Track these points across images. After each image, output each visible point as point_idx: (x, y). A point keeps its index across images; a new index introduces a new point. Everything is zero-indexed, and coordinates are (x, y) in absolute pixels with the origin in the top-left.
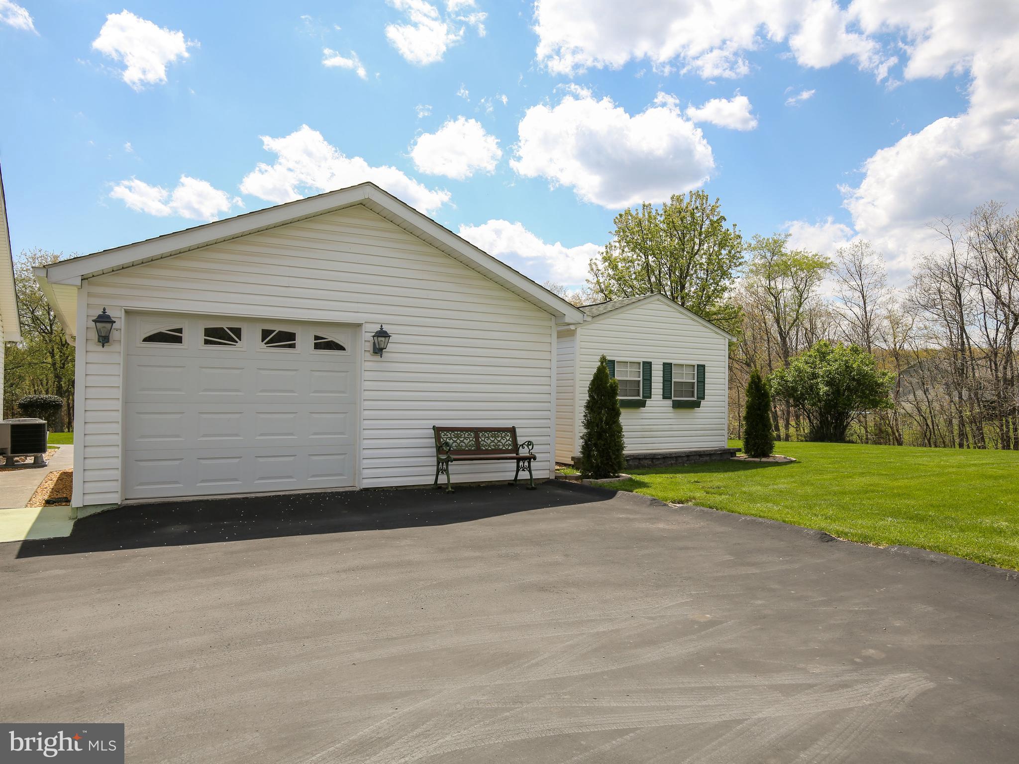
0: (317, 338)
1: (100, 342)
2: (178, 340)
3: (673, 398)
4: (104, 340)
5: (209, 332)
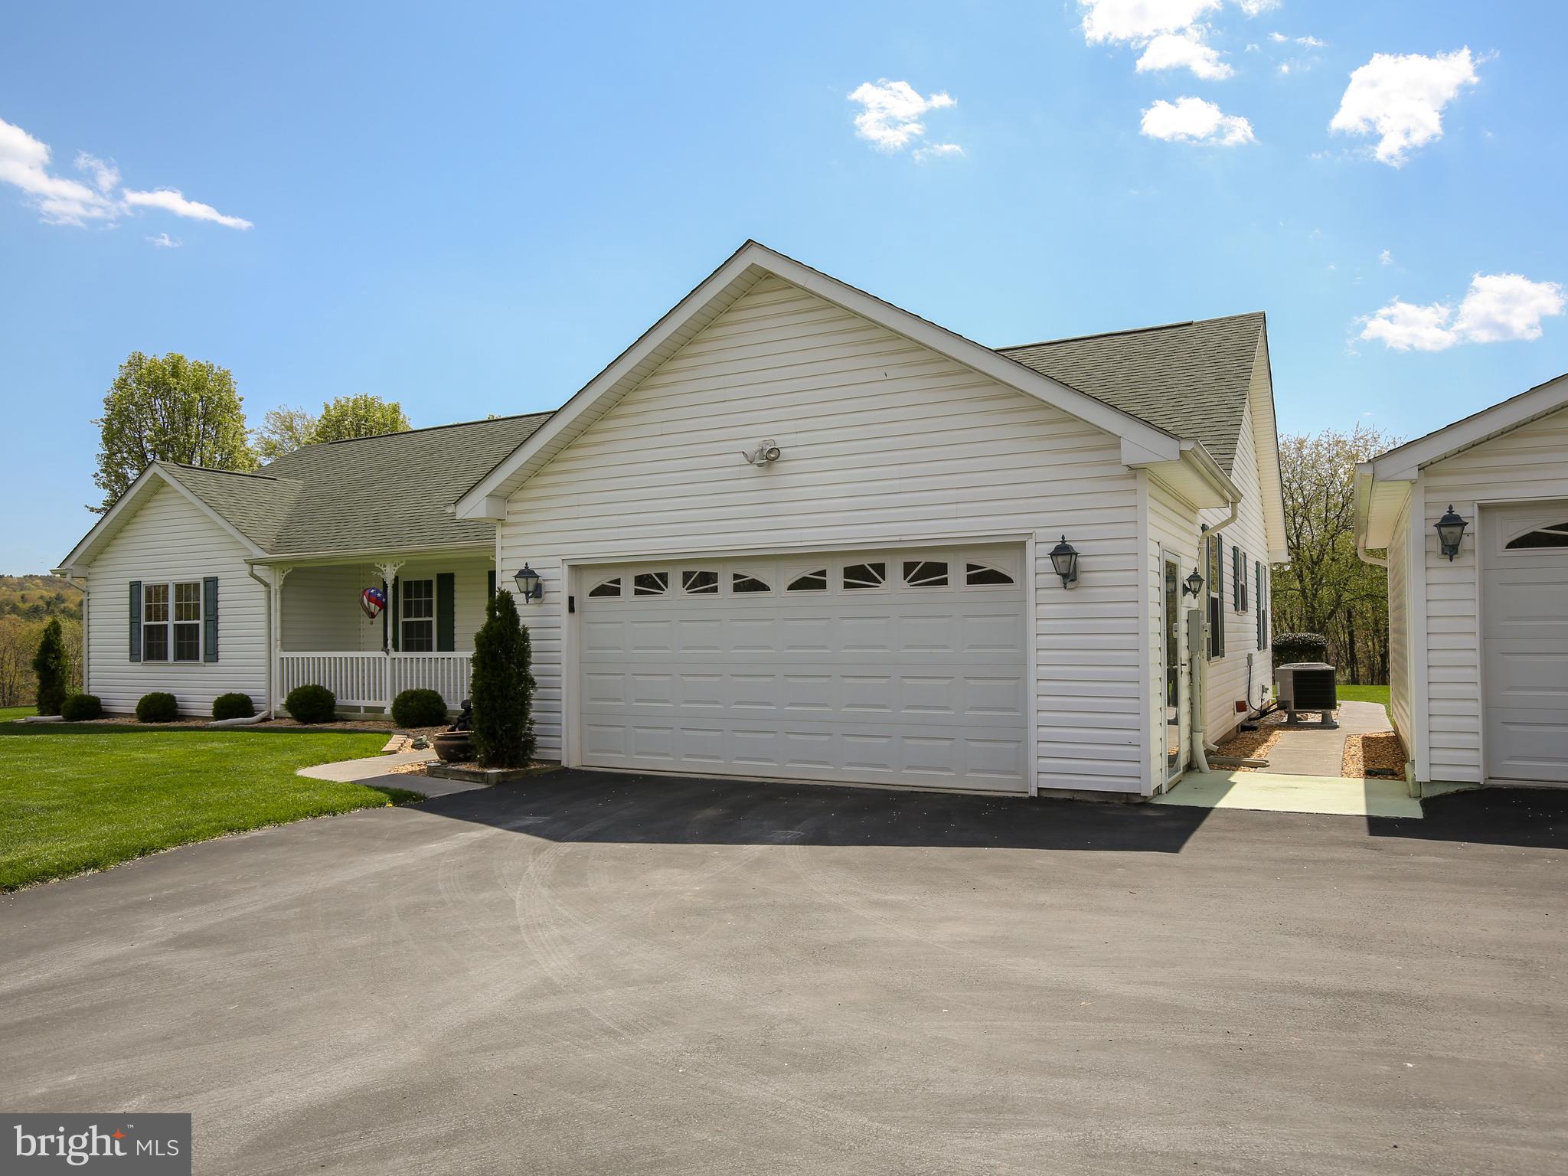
1: (1446, 554)
4: (1451, 550)
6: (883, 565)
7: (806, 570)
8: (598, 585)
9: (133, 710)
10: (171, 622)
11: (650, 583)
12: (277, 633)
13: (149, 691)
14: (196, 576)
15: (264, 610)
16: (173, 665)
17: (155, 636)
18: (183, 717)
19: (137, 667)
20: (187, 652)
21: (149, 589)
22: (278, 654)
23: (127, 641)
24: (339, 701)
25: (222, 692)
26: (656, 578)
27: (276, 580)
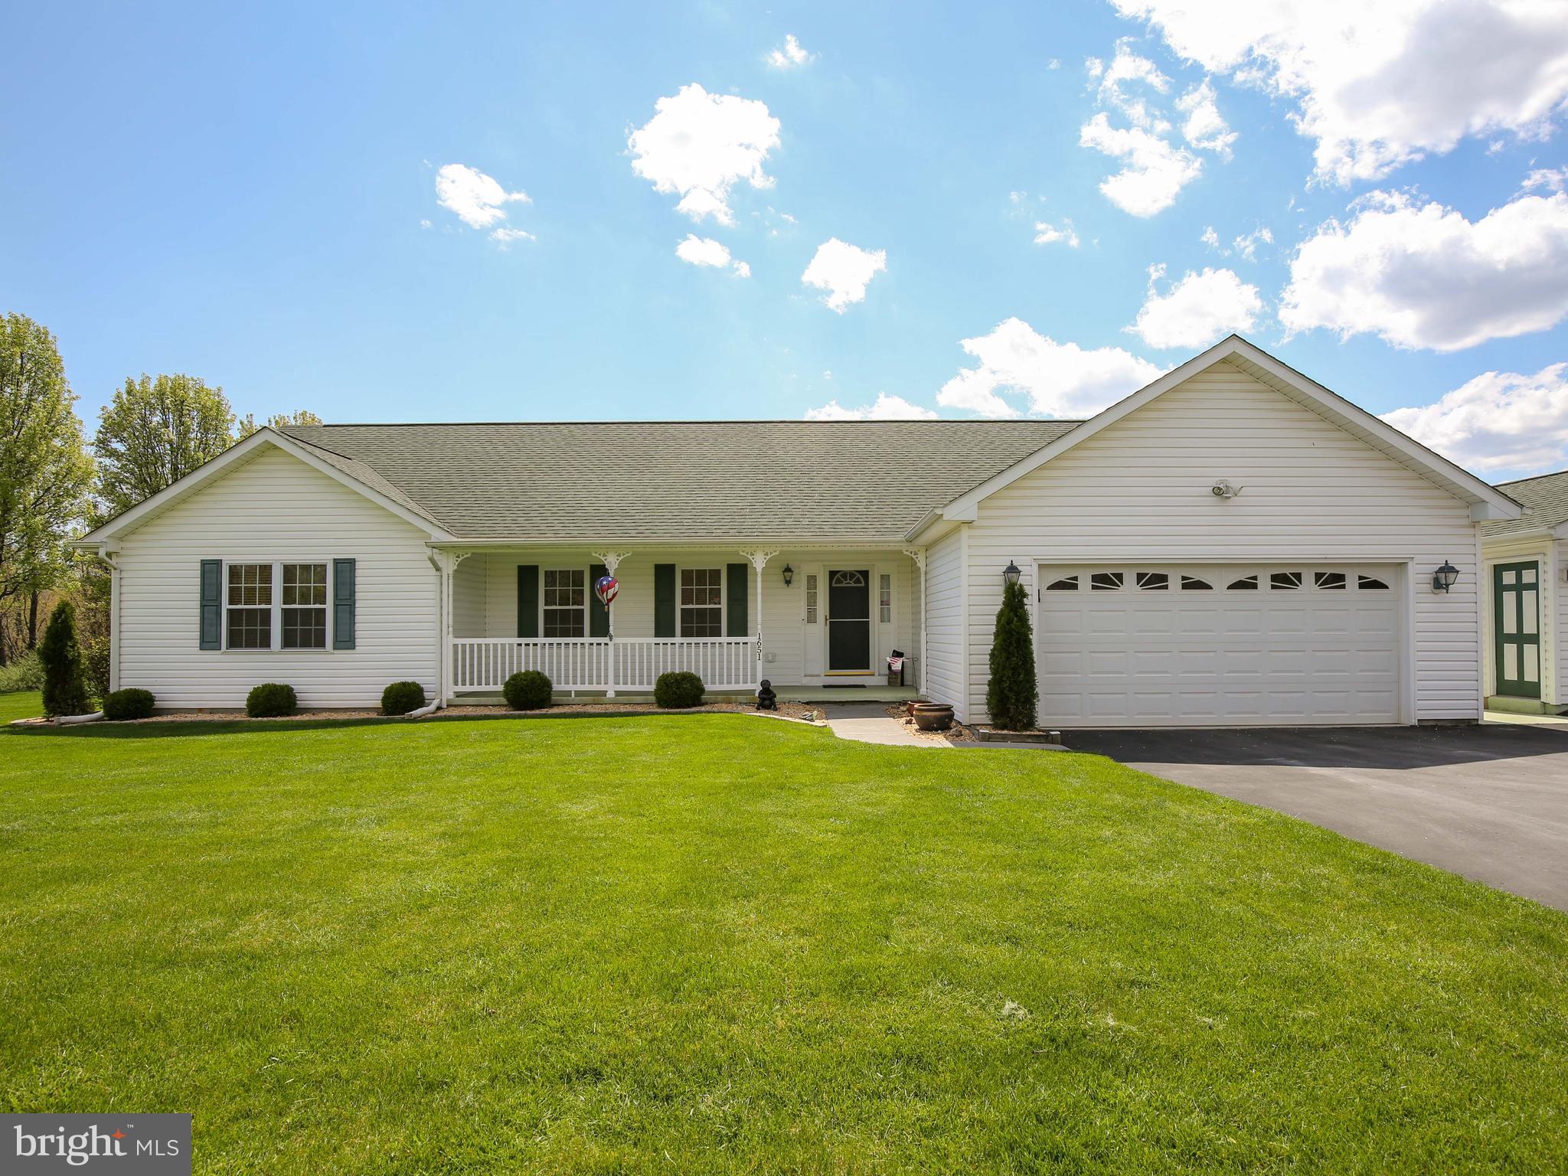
6: (1300, 574)
7: (1242, 575)
8: (1057, 581)
9: (243, 704)
10: (277, 606)
11: (1105, 580)
12: (449, 619)
13: (260, 682)
15: (433, 595)
16: (279, 653)
19: (216, 656)
20: (301, 638)
21: (235, 569)
22: (450, 640)
23: (197, 627)
26: (1113, 578)
27: (449, 565)
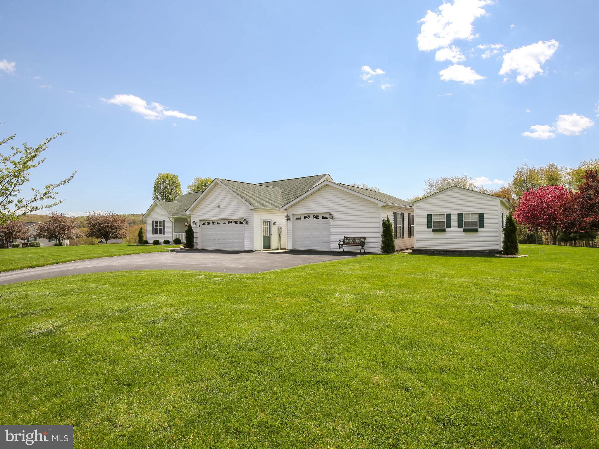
0: (323, 216)
2: (300, 219)
3: (464, 228)
5: (305, 217)
6: (232, 221)
8: (203, 223)
9: (152, 242)
10: (158, 228)
12: (173, 230)
13: (155, 239)
14: (162, 220)
15: (171, 226)
16: (158, 235)
17: (156, 229)
18: (160, 244)
19: (154, 235)
20: (161, 233)
21: (155, 222)
22: (173, 233)
23: (152, 231)
24: (182, 241)
25: (165, 240)
26: (209, 222)
27: (173, 221)
